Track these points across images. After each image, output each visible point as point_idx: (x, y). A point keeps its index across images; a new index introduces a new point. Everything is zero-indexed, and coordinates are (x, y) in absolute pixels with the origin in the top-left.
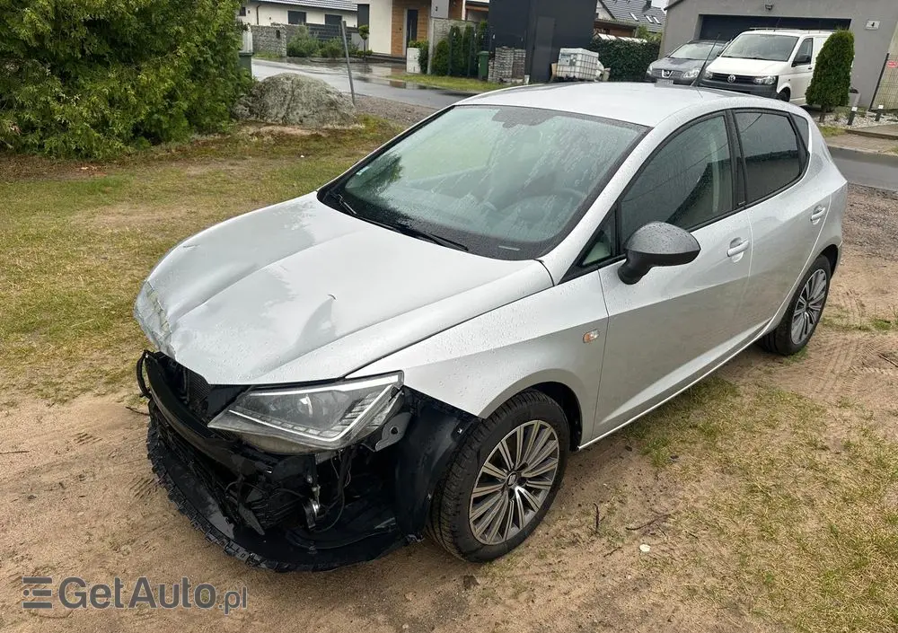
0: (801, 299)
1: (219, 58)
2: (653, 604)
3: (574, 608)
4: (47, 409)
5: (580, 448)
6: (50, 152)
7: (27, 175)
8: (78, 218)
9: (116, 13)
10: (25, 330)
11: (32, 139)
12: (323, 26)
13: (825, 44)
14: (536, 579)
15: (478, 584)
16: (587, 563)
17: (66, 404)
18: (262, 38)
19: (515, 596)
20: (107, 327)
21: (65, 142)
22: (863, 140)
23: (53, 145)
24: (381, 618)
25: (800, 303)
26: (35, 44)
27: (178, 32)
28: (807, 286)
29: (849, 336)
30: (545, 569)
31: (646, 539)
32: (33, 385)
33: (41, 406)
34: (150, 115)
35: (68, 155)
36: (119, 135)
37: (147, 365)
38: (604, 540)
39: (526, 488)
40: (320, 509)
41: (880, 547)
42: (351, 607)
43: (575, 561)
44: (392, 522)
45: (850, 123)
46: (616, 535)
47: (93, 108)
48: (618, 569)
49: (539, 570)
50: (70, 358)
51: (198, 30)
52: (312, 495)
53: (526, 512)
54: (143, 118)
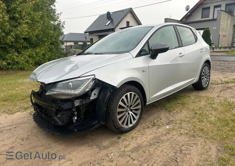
0: (203, 74)
1: (56, 48)
2: (171, 137)
3: (148, 140)
4: (8, 116)
5: (147, 104)
6: (14, 69)
7: (8, 74)
8: (20, 81)
9: (30, 36)
10: (4, 101)
11: (10, 66)
12: (82, 44)
13: (203, 32)
14: (138, 136)
15: (122, 138)
16: (152, 132)
17: (13, 114)
18: (68, 48)
19: (132, 139)
20: (26, 99)
21: (18, 67)
22: (217, 53)
23: (15, 67)
24: (95, 147)
25: (203, 75)
26: (11, 44)
27: (45, 40)
28: (204, 70)
29: (219, 85)
30: (140, 133)
31: (167, 125)
32: (5, 111)
33: (7, 115)
34: (39, 59)
35: (18, 70)
36: (31, 63)
37: (33, 95)
38: (156, 127)
39: (133, 112)
40: (77, 119)
41: (232, 120)
42: (87, 145)
43: (148, 131)
44: (97, 122)
45: (213, 50)
46: (159, 125)
47: (25, 58)
48: (160, 132)
49: (138, 134)
50: (15, 105)
51: (50, 39)
52: (75, 115)
53: (134, 120)
54: (37, 60)
